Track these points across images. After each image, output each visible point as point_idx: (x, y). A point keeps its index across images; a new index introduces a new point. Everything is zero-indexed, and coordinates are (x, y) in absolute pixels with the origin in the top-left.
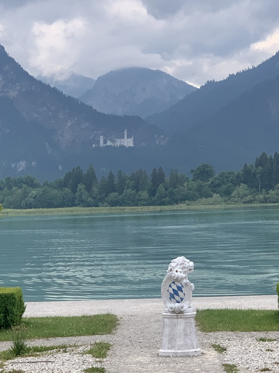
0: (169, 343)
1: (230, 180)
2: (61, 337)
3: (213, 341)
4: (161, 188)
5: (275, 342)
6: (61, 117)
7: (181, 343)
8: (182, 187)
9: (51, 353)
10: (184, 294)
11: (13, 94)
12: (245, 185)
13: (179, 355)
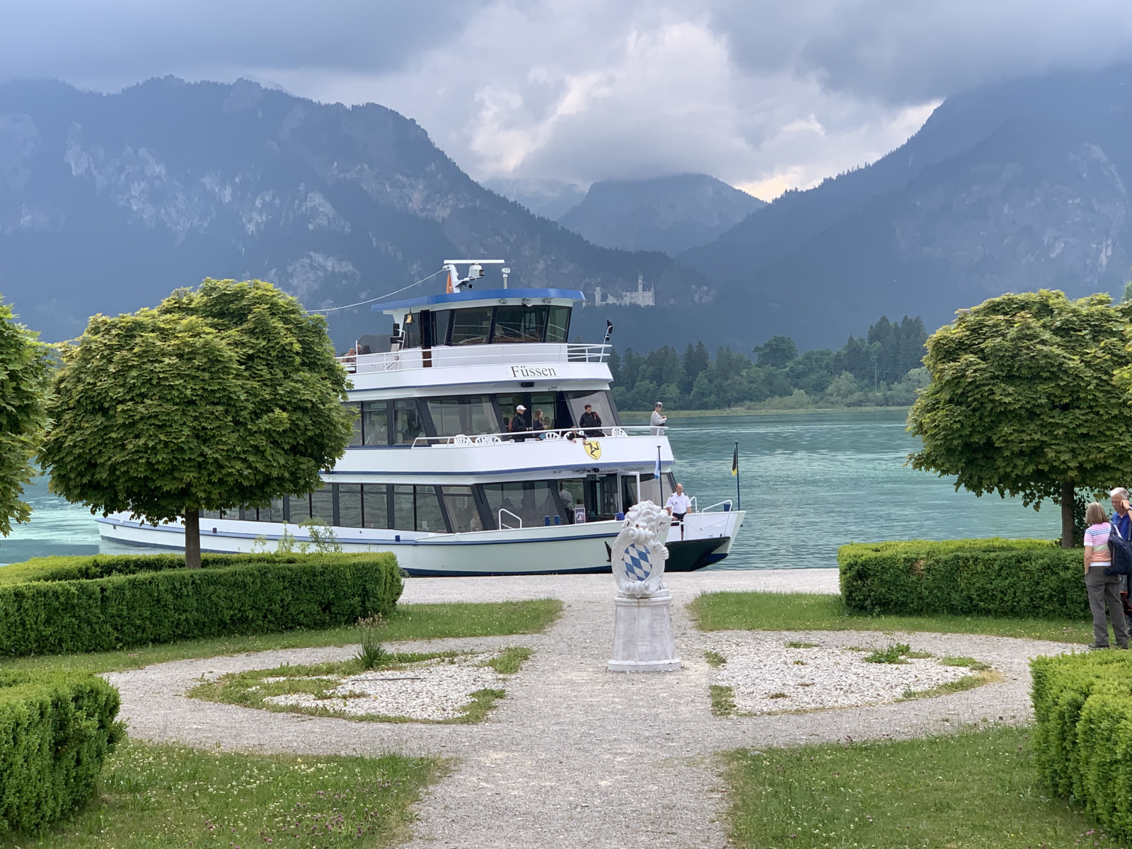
0: (624, 649)
1: (823, 365)
2: (454, 637)
3: (709, 647)
4: (701, 380)
5: (816, 649)
6: (527, 253)
7: (644, 650)
8: (739, 378)
9: (427, 665)
10: (651, 566)
11: (442, 213)
12: (850, 375)
13: (641, 669)
